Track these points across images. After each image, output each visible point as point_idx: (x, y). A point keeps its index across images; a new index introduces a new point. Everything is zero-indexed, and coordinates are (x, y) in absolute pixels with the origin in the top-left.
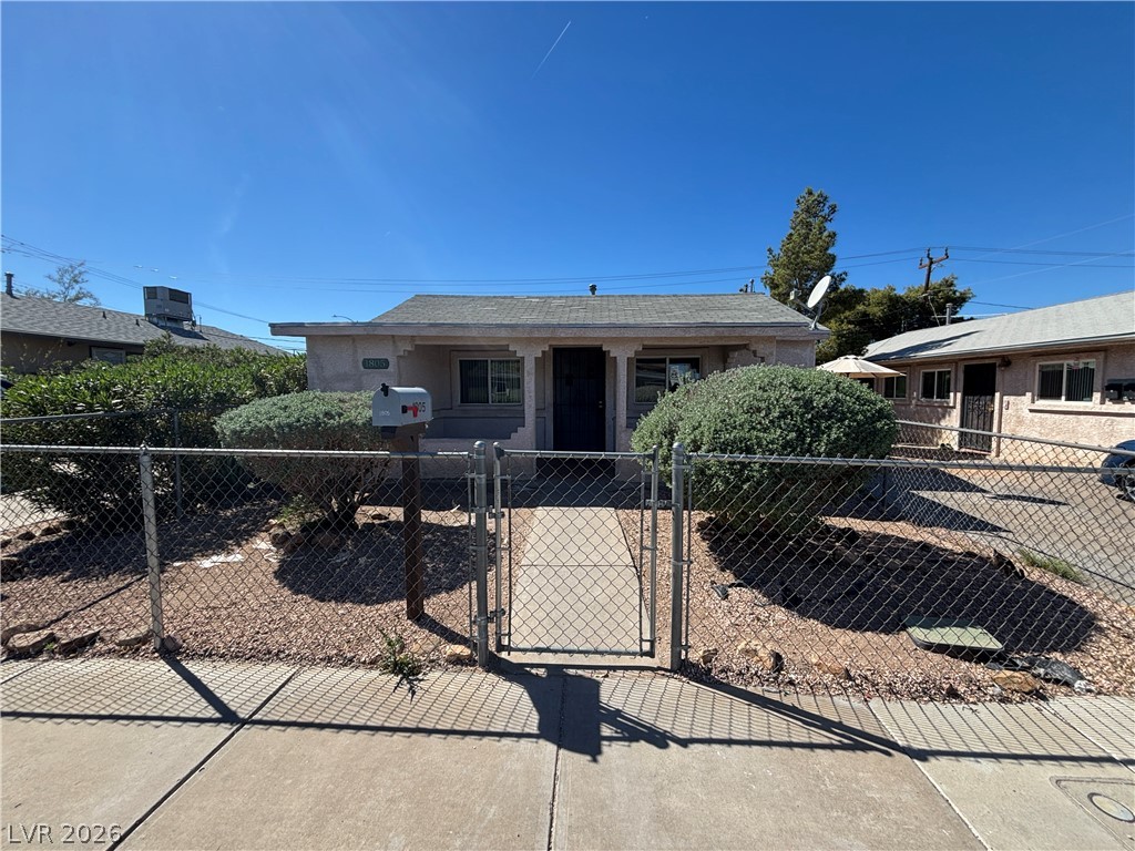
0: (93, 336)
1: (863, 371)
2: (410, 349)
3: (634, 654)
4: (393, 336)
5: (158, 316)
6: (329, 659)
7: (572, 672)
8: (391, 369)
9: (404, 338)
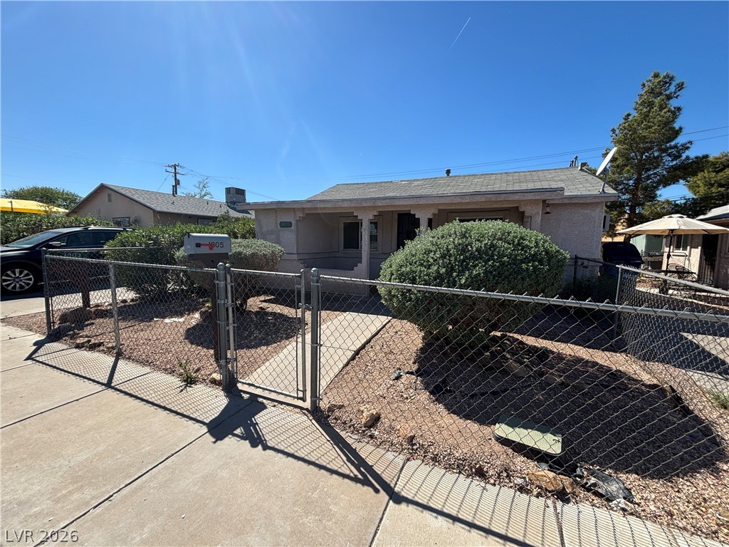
0: (198, 213)
1: (683, 228)
2: (302, 216)
3: (294, 397)
4: (294, 209)
5: (231, 203)
6: (166, 370)
7: (260, 400)
8: (293, 228)
9: (299, 209)
